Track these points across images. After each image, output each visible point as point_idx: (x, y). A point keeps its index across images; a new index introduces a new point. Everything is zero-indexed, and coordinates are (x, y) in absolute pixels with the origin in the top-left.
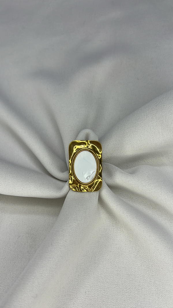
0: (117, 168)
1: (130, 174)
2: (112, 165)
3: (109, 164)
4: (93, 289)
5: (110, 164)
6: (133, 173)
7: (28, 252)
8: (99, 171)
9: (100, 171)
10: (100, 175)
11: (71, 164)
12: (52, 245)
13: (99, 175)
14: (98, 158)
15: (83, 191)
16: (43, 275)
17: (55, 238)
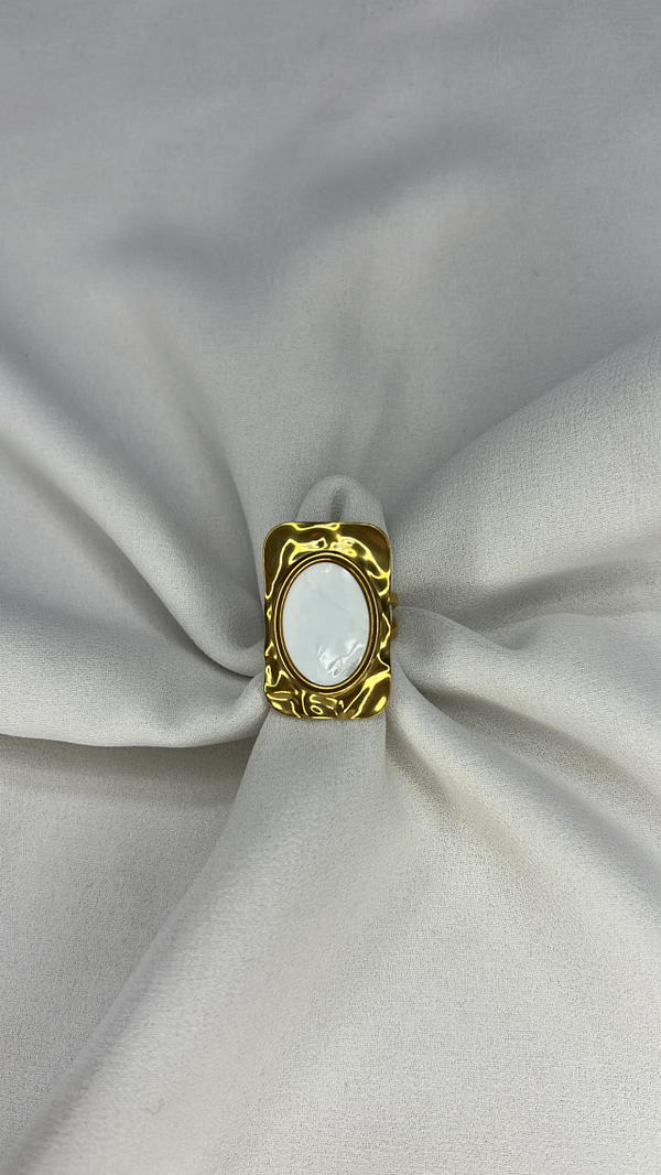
0: (458, 627)
1: (508, 647)
2: (440, 617)
3: (426, 612)
4: (374, 1071)
5: (432, 614)
6: (518, 644)
8: (379, 645)
9: (383, 644)
10: (386, 655)
13: (376, 659)
14: (377, 596)
16: (181, 1032)
17: (221, 892)
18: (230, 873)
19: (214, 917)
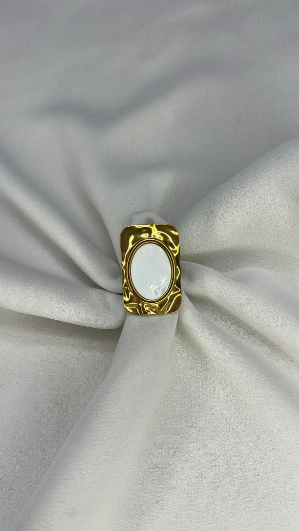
7: (54, 434)
8: (175, 279)
9: (177, 278)
10: (178, 283)
11: (125, 267)
12: (97, 416)
13: (176, 284)
14: (173, 255)
15: (149, 313)
16: (83, 472)
17: (103, 404)
18: (108, 395)
19: (100, 415)
